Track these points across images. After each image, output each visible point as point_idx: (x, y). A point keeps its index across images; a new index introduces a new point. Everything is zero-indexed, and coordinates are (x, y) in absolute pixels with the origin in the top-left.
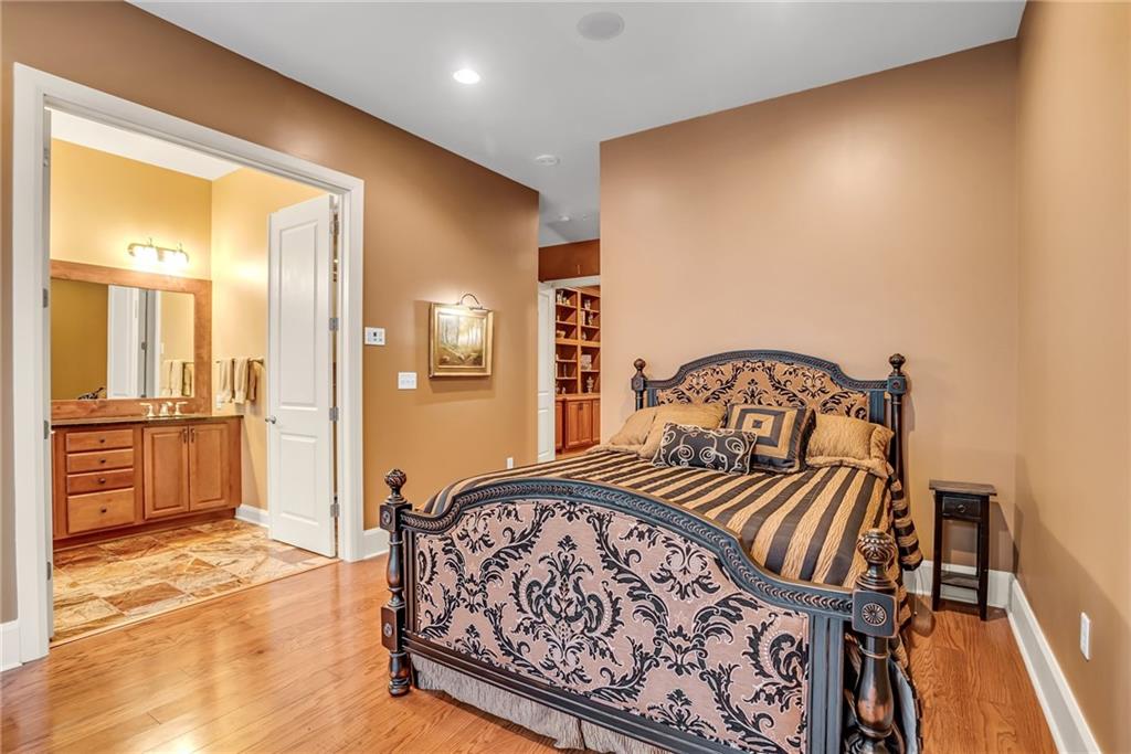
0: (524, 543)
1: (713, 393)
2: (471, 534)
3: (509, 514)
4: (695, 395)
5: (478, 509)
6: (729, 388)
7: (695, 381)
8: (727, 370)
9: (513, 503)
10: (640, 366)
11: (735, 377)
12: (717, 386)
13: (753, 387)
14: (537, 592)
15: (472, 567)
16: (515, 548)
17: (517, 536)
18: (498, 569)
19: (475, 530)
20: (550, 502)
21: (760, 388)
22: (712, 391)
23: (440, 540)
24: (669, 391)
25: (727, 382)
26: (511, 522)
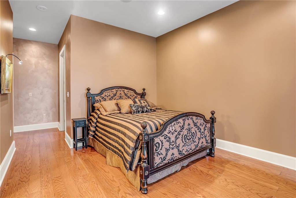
0: (182, 128)
1: (112, 97)
2: (172, 131)
3: (179, 123)
4: (107, 97)
5: (170, 125)
6: (115, 95)
7: (106, 94)
8: (114, 91)
9: (178, 121)
10: (88, 90)
11: (116, 93)
12: (113, 95)
13: (121, 95)
14: (185, 136)
15: (173, 139)
16: (181, 130)
17: (181, 127)
18: (179, 136)
19: (172, 130)
20: (184, 118)
21: (122, 95)
22: (111, 96)
23: (162, 137)
24: (99, 97)
25: (115, 94)
26: (180, 124)
